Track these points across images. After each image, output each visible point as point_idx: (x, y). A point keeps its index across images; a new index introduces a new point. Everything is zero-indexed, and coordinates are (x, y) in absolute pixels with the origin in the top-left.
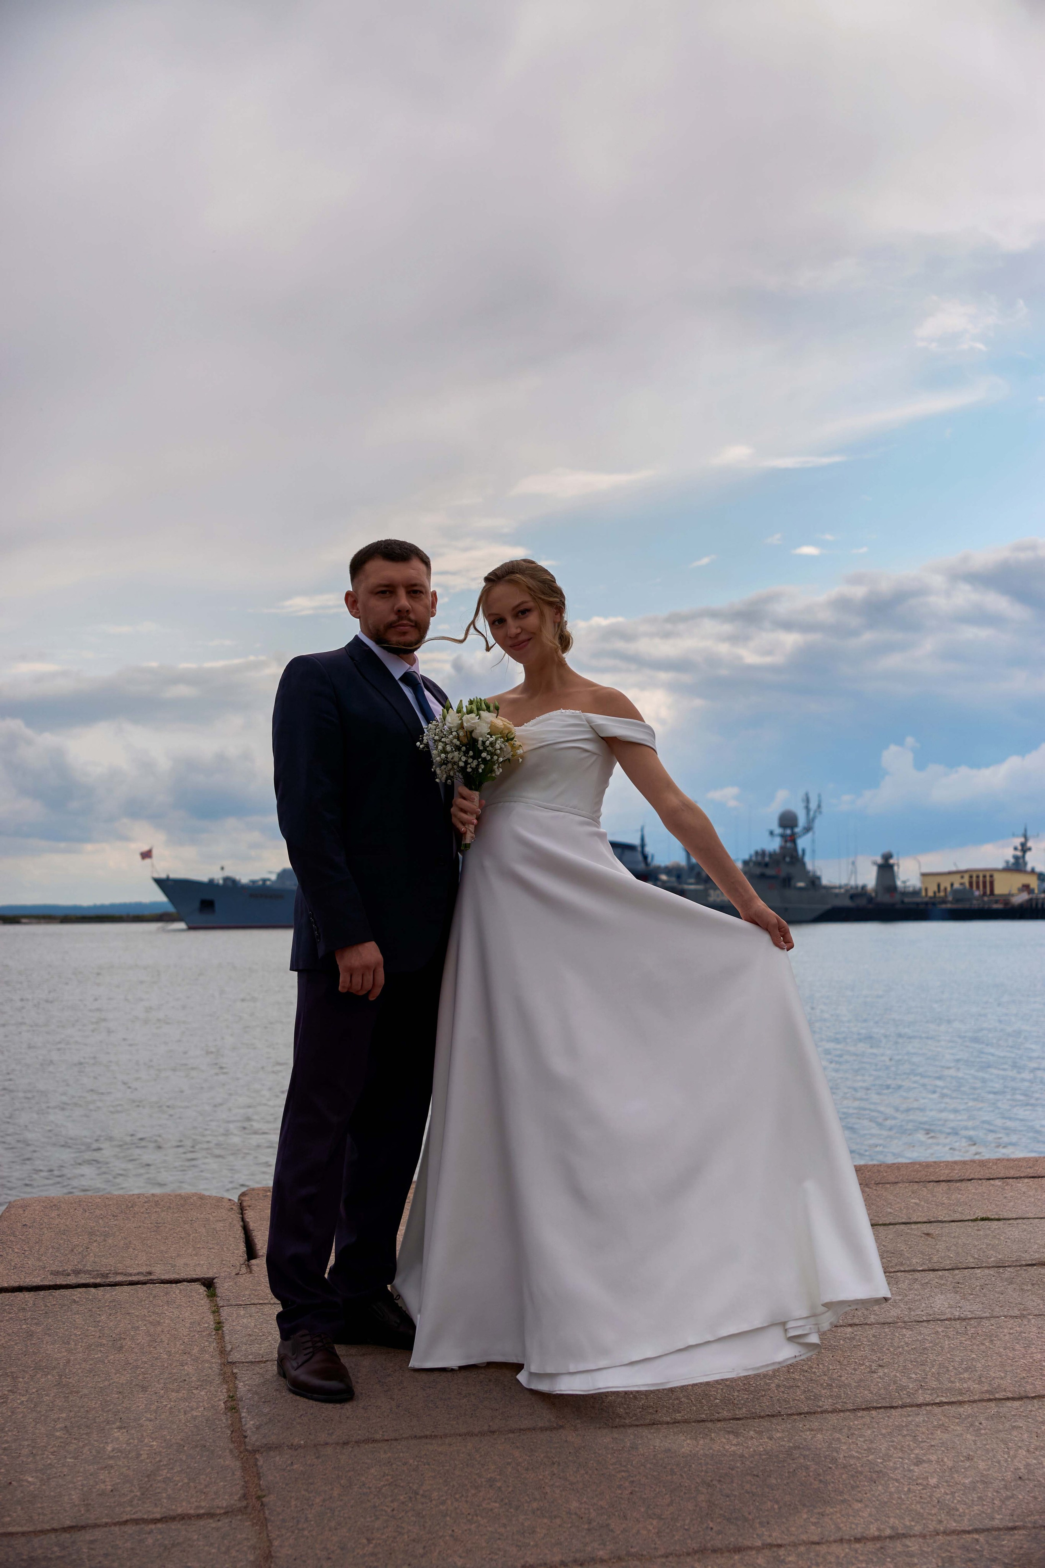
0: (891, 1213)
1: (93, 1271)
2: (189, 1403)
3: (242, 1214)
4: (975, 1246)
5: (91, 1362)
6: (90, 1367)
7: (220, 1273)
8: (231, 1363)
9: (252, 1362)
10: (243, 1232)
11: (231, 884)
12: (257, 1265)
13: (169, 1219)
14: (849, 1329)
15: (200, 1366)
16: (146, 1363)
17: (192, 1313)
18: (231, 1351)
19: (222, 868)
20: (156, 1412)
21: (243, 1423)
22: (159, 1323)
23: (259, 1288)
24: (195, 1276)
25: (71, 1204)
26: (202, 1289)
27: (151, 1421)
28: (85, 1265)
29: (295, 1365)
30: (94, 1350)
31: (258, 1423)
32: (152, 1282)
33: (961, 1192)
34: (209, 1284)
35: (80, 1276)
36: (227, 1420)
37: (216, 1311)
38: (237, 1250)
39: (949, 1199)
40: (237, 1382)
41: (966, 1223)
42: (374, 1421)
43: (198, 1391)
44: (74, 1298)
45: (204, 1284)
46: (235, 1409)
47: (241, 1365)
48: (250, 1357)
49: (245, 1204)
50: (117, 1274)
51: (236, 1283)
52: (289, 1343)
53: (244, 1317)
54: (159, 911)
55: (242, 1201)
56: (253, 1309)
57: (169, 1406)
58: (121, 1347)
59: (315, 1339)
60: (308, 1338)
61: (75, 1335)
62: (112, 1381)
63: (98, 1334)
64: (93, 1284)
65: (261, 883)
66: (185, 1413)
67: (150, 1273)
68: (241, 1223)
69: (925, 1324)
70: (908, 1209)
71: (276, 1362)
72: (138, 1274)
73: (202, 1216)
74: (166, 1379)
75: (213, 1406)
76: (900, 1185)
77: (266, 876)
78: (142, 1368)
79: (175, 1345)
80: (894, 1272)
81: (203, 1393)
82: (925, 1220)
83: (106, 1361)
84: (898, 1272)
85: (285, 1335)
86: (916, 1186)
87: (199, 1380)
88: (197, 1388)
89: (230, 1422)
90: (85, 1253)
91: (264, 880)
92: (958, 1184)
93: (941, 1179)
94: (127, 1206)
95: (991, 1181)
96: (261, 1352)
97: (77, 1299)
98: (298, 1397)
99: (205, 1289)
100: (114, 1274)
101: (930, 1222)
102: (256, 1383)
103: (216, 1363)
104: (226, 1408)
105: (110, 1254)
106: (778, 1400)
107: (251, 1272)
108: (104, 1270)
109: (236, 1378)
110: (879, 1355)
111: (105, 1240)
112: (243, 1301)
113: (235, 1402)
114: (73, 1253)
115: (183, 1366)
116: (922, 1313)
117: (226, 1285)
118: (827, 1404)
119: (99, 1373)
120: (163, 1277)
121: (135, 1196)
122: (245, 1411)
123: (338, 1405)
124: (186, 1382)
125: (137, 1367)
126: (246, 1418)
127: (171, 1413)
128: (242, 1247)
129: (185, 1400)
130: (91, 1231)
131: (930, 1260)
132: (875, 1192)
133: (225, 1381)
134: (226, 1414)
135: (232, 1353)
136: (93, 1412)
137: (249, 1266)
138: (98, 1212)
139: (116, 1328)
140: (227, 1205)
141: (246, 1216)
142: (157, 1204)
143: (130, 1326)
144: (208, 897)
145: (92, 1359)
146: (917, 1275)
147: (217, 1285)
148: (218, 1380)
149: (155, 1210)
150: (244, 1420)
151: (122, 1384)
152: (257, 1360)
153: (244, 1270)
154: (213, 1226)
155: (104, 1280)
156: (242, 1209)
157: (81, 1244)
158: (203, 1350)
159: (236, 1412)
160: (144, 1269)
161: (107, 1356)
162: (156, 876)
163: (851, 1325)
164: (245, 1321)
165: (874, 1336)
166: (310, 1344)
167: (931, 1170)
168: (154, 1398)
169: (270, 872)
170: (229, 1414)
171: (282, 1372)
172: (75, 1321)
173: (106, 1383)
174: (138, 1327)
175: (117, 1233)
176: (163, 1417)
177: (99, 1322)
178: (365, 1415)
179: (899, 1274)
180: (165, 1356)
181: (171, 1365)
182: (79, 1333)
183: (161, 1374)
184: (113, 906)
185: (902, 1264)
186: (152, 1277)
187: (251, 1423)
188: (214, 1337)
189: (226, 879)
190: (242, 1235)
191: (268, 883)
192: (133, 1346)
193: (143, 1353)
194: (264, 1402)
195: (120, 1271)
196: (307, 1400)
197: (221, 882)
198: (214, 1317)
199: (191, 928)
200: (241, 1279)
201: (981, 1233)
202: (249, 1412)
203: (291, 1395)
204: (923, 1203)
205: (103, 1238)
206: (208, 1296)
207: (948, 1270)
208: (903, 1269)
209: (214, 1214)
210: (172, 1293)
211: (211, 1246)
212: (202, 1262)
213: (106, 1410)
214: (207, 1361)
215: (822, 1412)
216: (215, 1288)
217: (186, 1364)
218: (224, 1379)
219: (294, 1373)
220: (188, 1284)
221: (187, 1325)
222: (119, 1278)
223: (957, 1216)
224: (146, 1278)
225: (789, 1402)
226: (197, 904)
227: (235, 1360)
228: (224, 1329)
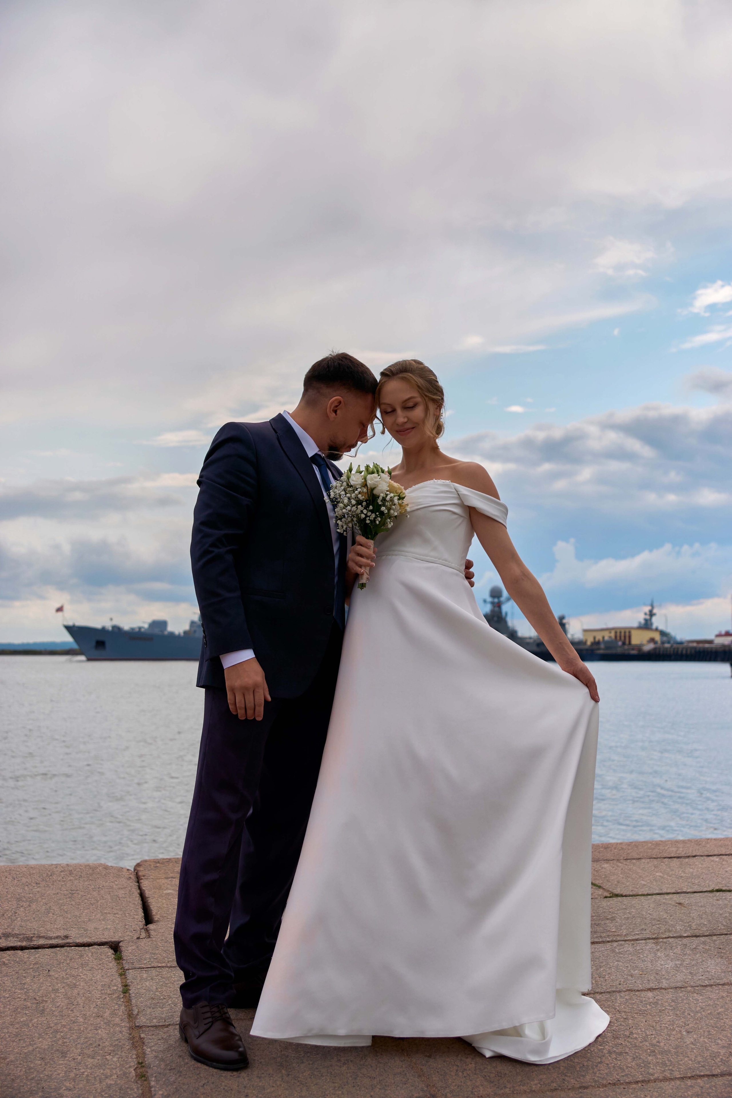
0: (645, 885)
1: (20, 935)
2: (104, 1070)
3: (138, 882)
4: (721, 915)
5: (17, 1026)
6: (17, 1031)
7: (124, 937)
8: (138, 1026)
9: (156, 1026)
10: (140, 899)
11: (117, 631)
12: (154, 930)
13: (81, 887)
14: (650, 994)
15: (112, 1030)
16: (64, 1026)
17: (102, 976)
18: (137, 1015)
19: (111, 619)
20: (74, 1080)
21: (153, 1093)
22: (75, 986)
23: (157, 952)
24: (104, 940)
25: (3, 872)
26: (110, 952)
27: (70, 1090)
28: (13, 929)
29: (197, 1033)
30: (20, 1013)
31: (165, 1094)
32: (69, 945)
33: (691, 867)
34: (115, 947)
35: (9, 939)
36: (138, 1089)
37: (123, 974)
38: (137, 915)
39: (684, 872)
40: (145, 1048)
41: (706, 894)
42: (269, 1091)
43: (111, 1057)
44: (4, 960)
45: (111, 947)
46: (144, 1076)
47: (147, 1029)
48: (155, 1021)
49: (140, 874)
50: (39, 937)
51: (137, 947)
52: (190, 1011)
53: (146, 980)
54: (67, 648)
55: (138, 871)
56: (154, 972)
57: (86, 1073)
58: (43, 1011)
59: (214, 1010)
60: (207, 1009)
61: (4, 997)
62: (35, 1046)
63: (24, 997)
64: (20, 946)
65: (137, 630)
66: (101, 1082)
67: (67, 937)
68: (139, 891)
69: (709, 988)
70: (656, 881)
71: (178, 1027)
72: (57, 937)
73: (107, 884)
74: (82, 1044)
75: (125, 1074)
76: (643, 861)
77: (141, 625)
78: (62, 1032)
79: (90, 1008)
80: (666, 938)
81: (115, 1059)
82: (673, 891)
83: (30, 1025)
84: (668, 938)
85: (188, 1004)
86: (655, 862)
87: (111, 1045)
88: (110, 1054)
89: (140, 1092)
90: (14, 918)
91: (140, 628)
92: (687, 860)
93: (672, 855)
94: (47, 874)
95: (711, 858)
96: (163, 1016)
97: (6, 962)
98: (199, 1064)
99: (113, 952)
100: (37, 937)
101: (678, 893)
102: (161, 1049)
103: (125, 1027)
104: (136, 1076)
105: (34, 918)
106: (614, 1067)
107: (149, 936)
108: (29, 934)
109: (144, 1043)
110: (683, 1020)
111: (30, 906)
112: (145, 964)
113: (144, 1069)
114: (4, 918)
115: (96, 1030)
116: (703, 977)
117: (130, 949)
118: (656, 1072)
119: (24, 1037)
120: (77, 941)
121: (54, 866)
122: (153, 1079)
123: (235, 1073)
124: (100, 1047)
125: (57, 1031)
126: (155, 1087)
127: (88, 1081)
128: (141, 913)
129: (99, 1066)
130: (18, 897)
131: (690, 926)
132: (626, 867)
133: (134, 1046)
134: (137, 1083)
135: (138, 1017)
136: (18, 1081)
137: (147, 931)
138: (24, 880)
139: (39, 990)
140: (126, 874)
141: (142, 885)
142: (71, 873)
143: (50, 989)
144: (101, 638)
145: (18, 1023)
146: (685, 941)
147: (123, 949)
148: (128, 1045)
149: (69, 879)
150: (153, 1089)
151: (44, 1049)
152: (160, 1024)
153: (143, 934)
154: (116, 893)
155: (29, 943)
156: (138, 879)
157: (10, 909)
158: (113, 1014)
159: (145, 1080)
160: (62, 933)
161: (32, 1020)
162: (66, 623)
163: (650, 990)
164: (147, 984)
165: (673, 1001)
166: (209, 1015)
167: (661, 848)
168: (73, 1064)
169: (144, 622)
170: (139, 1082)
171: (185, 1038)
172: (4, 983)
173: (31, 1048)
174: (58, 990)
175: (40, 899)
176: (81, 1086)
177: (24, 984)
178: (260, 1084)
179: (671, 940)
180: (81, 1020)
181: (86, 1029)
182: (7, 995)
183: (78, 1038)
184: (35, 644)
185: (670, 931)
186: (68, 941)
187: (161, 1092)
188: (122, 1000)
189: (114, 627)
190: (140, 902)
191: (143, 630)
192: (54, 1009)
193: (62, 1016)
194: (170, 1070)
195: (42, 935)
196: (207, 1068)
197: (110, 629)
198: (121, 980)
199: (89, 659)
200: (142, 943)
201: (720, 902)
202: (157, 1081)
203: (193, 1062)
204: (666, 876)
205: (28, 903)
206: (115, 959)
207: (707, 936)
208: (672, 936)
209: (116, 883)
210: (85, 956)
211: (116, 912)
212: (109, 927)
213: (30, 1078)
214: (117, 1025)
215: (655, 1081)
216: (121, 952)
217: (100, 1027)
218: (133, 1043)
219: (197, 1042)
220: (98, 947)
221: (99, 988)
222: (42, 942)
223: (696, 888)
224: (64, 941)
225: (624, 1070)
226: (94, 644)
227: (142, 1024)
228: (131, 992)
